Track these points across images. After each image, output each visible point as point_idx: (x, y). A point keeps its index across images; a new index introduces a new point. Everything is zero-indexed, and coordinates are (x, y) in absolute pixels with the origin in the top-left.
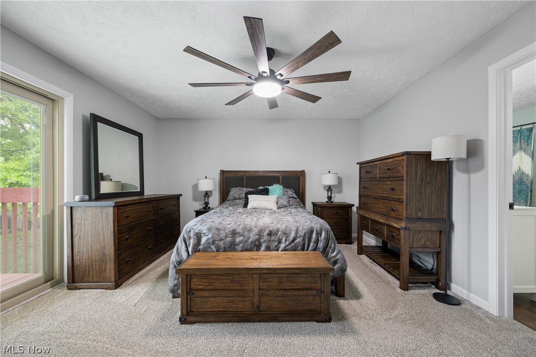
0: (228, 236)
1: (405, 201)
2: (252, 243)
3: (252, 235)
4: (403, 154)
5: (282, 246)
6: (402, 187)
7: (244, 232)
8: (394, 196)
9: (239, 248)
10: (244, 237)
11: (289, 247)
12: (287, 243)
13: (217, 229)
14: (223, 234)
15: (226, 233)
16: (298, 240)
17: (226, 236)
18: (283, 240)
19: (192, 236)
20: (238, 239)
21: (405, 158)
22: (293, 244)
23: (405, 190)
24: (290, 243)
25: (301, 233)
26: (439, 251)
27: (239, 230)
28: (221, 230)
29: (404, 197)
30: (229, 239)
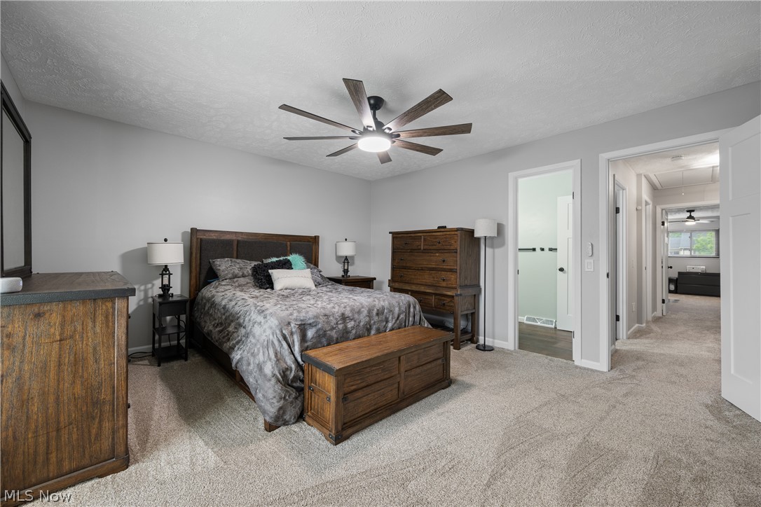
0: (339, 323)
1: (458, 271)
2: (364, 326)
3: (362, 317)
4: (458, 230)
5: (390, 325)
6: (455, 259)
7: (353, 315)
8: (444, 267)
9: (351, 336)
10: (355, 321)
11: (396, 325)
12: (394, 322)
13: (325, 315)
14: (333, 322)
15: (336, 319)
16: (402, 316)
17: (337, 324)
18: (390, 318)
19: (294, 330)
20: (350, 325)
21: (458, 233)
22: (398, 322)
23: (458, 261)
24: (396, 321)
25: (403, 309)
26: (474, 311)
27: (348, 313)
28: (330, 316)
29: (458, 268)
30: (341, 327)
